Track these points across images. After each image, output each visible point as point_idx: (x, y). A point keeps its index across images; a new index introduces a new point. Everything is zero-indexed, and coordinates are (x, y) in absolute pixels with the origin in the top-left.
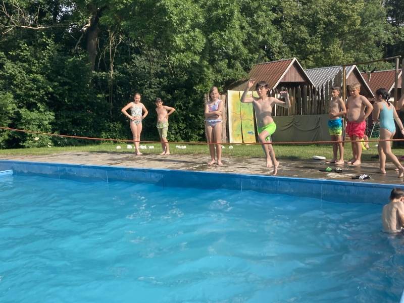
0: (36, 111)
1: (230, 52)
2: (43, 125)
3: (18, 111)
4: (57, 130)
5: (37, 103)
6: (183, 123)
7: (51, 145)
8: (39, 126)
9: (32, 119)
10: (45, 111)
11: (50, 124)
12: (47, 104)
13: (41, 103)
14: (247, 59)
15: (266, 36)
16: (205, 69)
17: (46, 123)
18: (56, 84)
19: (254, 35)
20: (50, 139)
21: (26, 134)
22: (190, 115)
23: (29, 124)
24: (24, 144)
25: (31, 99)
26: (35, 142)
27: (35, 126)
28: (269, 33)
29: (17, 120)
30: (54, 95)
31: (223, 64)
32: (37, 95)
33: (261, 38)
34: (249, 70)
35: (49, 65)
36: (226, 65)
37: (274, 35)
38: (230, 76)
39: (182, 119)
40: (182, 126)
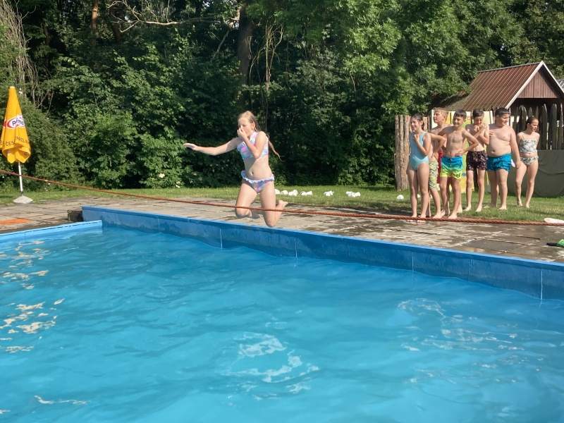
0: (163, 138)
1: (441, 53)
2: (171, 156)
3: (139, 138)
4: (188, 164)
5: (163, 127)
6: (366, 158)
7: (180, 185)
8: (166, 159)
9: (156, 149)
10: (174, 138)
11: (180, 155)
12: (177, 128)
13: (170, 128)
14: (467, 64)
15: (499, 29)
16: (400, 79)
17: (175, 154)
18: (189, 100)
19: (479, 27)
20: (179, 176)
21: (148, 169)
22: (377, 146)
23: (152, 155)
24: (145, 182)
25: (156, 122)
26: (159, 179)
27: (160, 159)
28: (503, 24)
29: (137, 150)
30: (187, 116)
31: (430, 71)
32: (164, 116)
33: (490, 32)
34: (471, 79)
35: (181, 74)
36: (433, 73)
37: (511, 28)
38: (438, 88)
39: (365, 152)
40: (365, 161)
